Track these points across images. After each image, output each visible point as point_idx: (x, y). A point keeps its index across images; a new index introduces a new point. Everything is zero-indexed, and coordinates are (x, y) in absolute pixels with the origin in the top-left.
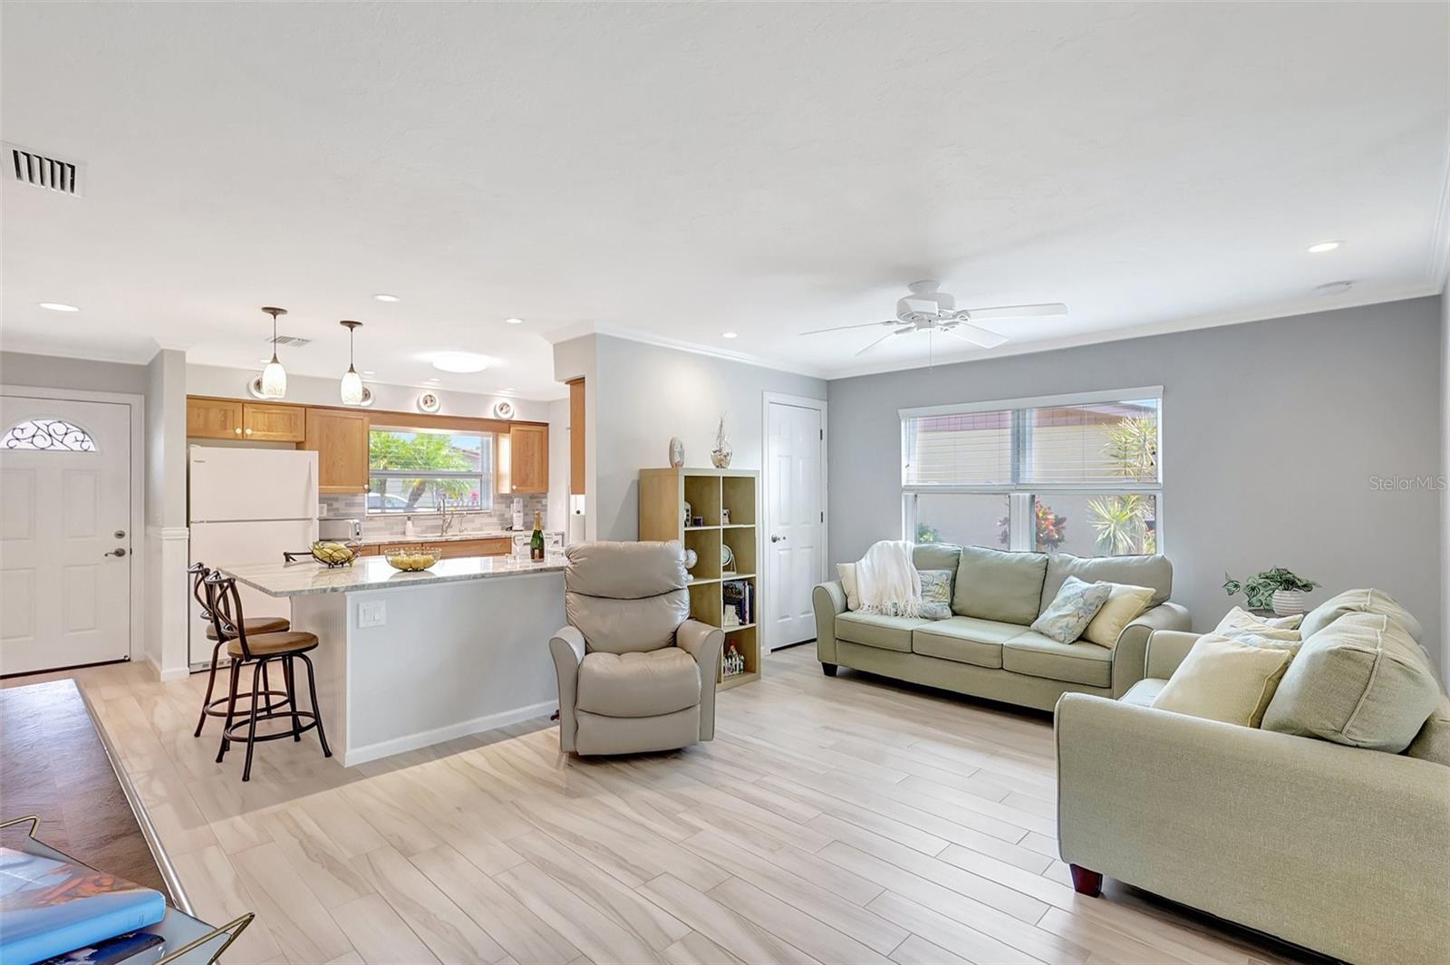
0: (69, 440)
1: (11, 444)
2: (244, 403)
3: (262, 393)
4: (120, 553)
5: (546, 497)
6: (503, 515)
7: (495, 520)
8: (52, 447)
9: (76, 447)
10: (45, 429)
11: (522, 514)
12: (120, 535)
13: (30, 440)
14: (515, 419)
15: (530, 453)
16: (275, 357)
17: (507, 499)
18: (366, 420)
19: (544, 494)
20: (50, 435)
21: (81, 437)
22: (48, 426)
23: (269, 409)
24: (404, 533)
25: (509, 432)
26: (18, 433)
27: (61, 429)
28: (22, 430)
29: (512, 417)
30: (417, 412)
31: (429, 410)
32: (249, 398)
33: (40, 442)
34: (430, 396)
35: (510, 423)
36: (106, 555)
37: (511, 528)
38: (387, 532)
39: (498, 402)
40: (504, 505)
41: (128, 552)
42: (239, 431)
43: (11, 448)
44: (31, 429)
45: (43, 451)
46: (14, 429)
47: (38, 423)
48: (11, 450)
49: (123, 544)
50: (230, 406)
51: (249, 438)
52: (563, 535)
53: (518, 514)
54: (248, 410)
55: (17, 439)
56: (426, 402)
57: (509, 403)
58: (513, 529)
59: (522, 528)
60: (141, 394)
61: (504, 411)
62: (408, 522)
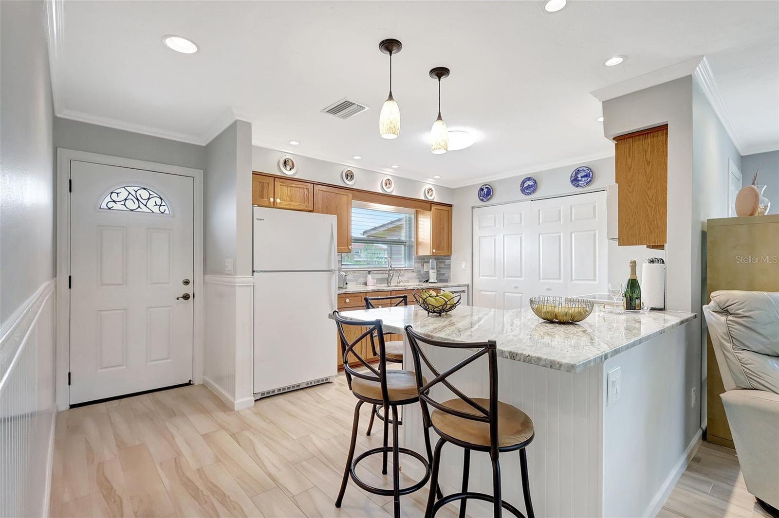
0: (151, 203)
1: (110, 205)
2: (275, 177)
3: (286, 169)
4: (186, 297)
5: (450, 259)
6: (420, 271)
7: (415, 275)
8: (139, 209)
9: (156, 209)
10: (134, 193)
11: (435, 271)
12: (186, 283)
13: (123, 203)
14: (435, 200)
15: (442, 226)
16: (391, 95)
17: (424, 260)
18: (350, 195)
19: (448, 256)
20: (138, 199)
21: (159, 202)
22: (136, 192)
23: (292, 184)
24: (366, 284)
25: (431, 210)
26: (114, 196)
27: (145, 194)
28: (118, 193)
29: (434, 199)
30: (381, 191)
31: (389, 191)
32: (279, 174)
33: (130, 204)
34: (389, 180)
35: (432, 203)
36: (178, 299)
37: (427, 281)
38: (355, 283)
39: (427, 187)
40: (420, 264)
41: (192, 296)
42: (272, 200)
43: (110, 208)
44: (124, 194)
45: (132, 212)
46: (112, 193)
47: (129, 189)
48: (110, 210)
49: (188, 290)
50: (266, 180)
51: (278, 206)
52: (468, 286)
53: (433, 271)
54: (278, 183)
55: (114, 201)
56: (386, 185)
57: (433, 189)
58: (430, 281)
59: (436, 281)
60: (202, 169)
61: (430, 194)
62: (369, 275)
